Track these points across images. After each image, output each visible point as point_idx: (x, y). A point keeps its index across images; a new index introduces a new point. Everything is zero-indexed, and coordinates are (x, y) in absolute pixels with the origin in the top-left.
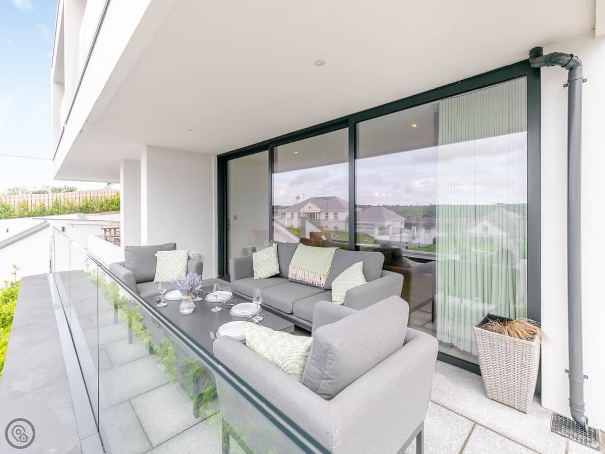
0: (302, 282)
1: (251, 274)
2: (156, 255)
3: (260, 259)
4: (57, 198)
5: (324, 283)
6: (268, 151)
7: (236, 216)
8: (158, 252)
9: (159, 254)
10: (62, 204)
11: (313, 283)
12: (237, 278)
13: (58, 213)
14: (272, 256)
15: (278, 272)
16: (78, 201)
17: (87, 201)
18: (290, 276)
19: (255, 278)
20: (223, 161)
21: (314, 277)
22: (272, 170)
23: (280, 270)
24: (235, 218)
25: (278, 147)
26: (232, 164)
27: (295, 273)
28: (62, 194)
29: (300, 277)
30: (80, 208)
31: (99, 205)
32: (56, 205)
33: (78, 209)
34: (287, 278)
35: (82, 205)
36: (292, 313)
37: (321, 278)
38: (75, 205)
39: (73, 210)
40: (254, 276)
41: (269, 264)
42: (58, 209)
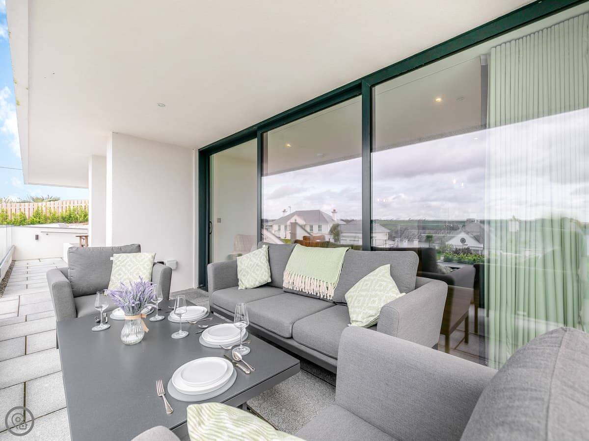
0: (301, 293)
1: (235, 283)
2: (111, 258)
3: (246, 265)
4: (38, 207)
5: (332, 295)
6: (256, 139)
7: (220, 219)
8: (114, 255)
9: (116, 258)
10: (44, 214)
11: (317, 294)
12: (217, 288)
13: (39, 223)
14: (262, 260)
15: (270, 280)
16: (60, 210)
17: (70, 211)
18: (285, 285)
19: (239, 288)
20: (205, 155)
21: (318, 286)
22: (261, 172)
23: (271, 277)
24: (219, 220)
25: (269, 132)
26: (216, 159)
27: (291, 281)
28: (44, 203)
29: (298, 286)
30: (62, 217)
31: (83, 215)
32: (37, 214)
33: (60, 219)
34: (281, 288)
35: (65, 214)
36: (291, 338)
37: (327, 288)
38: (57, 215)
39: (55, 220)
40: (238, 286)
41: (257, 270)
42: (39, 219)
